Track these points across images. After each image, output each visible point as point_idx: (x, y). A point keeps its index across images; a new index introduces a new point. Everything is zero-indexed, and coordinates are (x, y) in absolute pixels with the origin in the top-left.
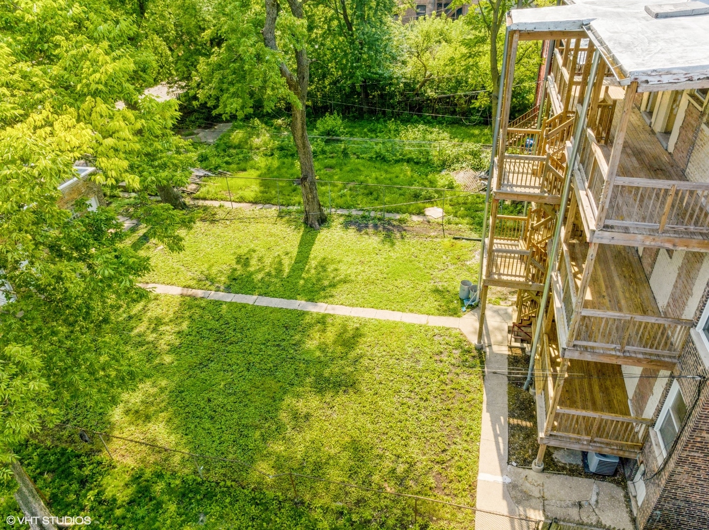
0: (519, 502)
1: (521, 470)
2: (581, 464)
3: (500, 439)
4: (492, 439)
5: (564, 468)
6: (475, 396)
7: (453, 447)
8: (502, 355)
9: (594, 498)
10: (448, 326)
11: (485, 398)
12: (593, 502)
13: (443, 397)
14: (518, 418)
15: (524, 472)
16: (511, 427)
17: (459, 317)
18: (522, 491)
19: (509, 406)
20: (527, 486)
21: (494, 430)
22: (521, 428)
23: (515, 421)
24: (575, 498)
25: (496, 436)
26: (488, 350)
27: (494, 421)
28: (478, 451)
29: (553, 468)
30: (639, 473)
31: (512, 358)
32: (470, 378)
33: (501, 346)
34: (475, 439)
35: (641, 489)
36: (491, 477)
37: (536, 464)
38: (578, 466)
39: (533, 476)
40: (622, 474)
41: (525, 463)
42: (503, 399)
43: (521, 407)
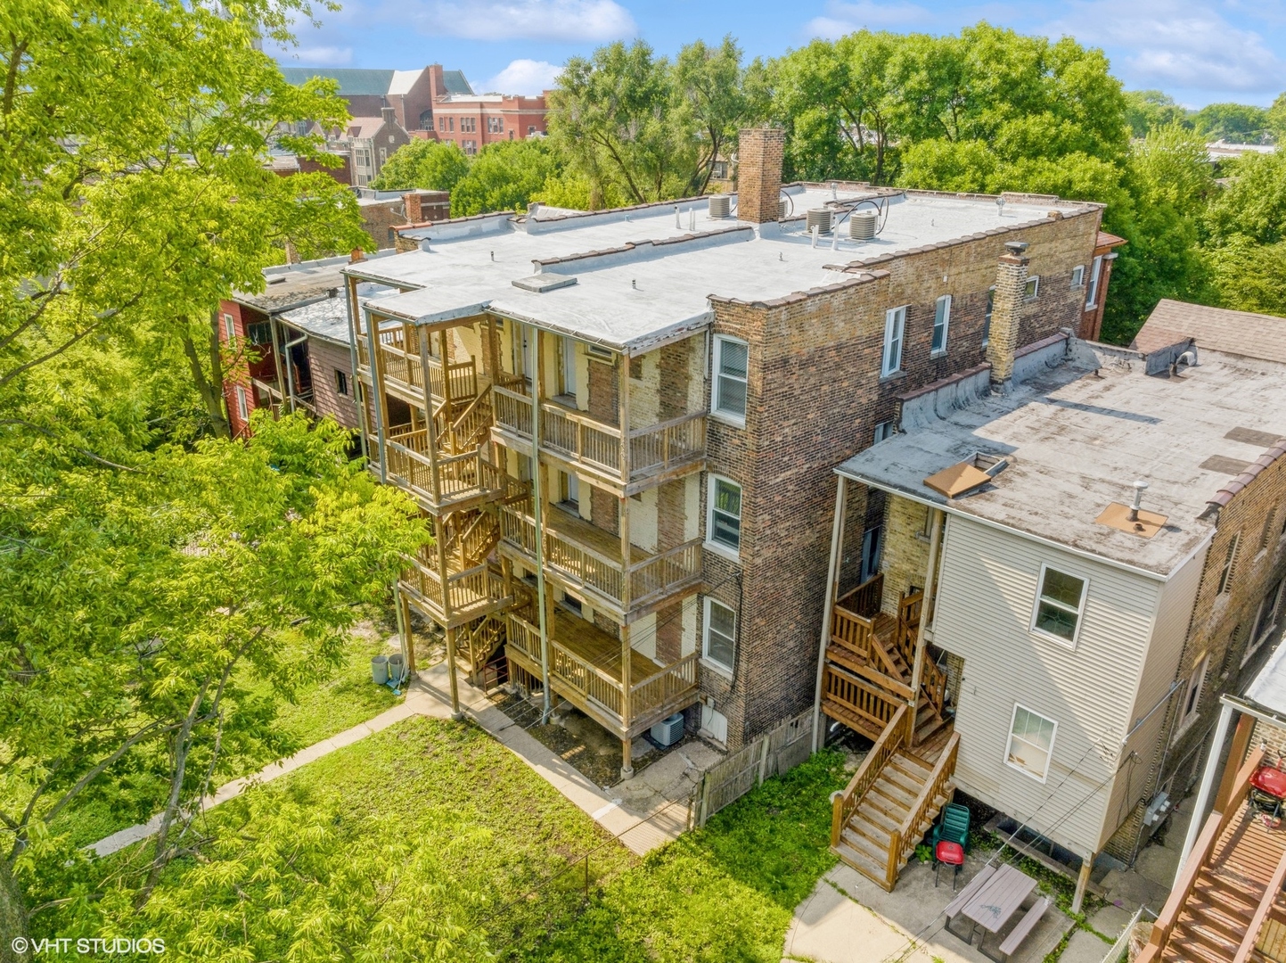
0: (645, 810)
1: (617, 787)
2: (652, 747)
3: (573, 776)
4: (568, 782)
5: (646, 761)
6: (509, 762)
7: (543, 815)
8: (489, 709)
9: (689, 763)
10: (400, 719)
11: (520, 756)
12: (691, 766)
13: (482, 782)
14: (567, 750)
15: (623, 786)
16: (571, 761)
17: (401, 702)
18: (638, 800)
19: (549, 747)
20: (637, 794)
21: (560, 774)
22: (580, 756)
23: (567, 755)
24: (678, 773)
25: (568, 777)
26: (469, 713)
27: (552, 767)
28: (568, 801)
29: (639, 766)
30: (707, 713)
31: (503, 706)
32: (485, 750)
33: (479, 703)
34: (553, 794)
35: (716, 724)
36: (603, 810)
37: (626, 771)
38: (653, 751)
39: (631, 784)
40: (688, 730)
41: (614, 780)
42: (537, 746)
43: (559, 741)
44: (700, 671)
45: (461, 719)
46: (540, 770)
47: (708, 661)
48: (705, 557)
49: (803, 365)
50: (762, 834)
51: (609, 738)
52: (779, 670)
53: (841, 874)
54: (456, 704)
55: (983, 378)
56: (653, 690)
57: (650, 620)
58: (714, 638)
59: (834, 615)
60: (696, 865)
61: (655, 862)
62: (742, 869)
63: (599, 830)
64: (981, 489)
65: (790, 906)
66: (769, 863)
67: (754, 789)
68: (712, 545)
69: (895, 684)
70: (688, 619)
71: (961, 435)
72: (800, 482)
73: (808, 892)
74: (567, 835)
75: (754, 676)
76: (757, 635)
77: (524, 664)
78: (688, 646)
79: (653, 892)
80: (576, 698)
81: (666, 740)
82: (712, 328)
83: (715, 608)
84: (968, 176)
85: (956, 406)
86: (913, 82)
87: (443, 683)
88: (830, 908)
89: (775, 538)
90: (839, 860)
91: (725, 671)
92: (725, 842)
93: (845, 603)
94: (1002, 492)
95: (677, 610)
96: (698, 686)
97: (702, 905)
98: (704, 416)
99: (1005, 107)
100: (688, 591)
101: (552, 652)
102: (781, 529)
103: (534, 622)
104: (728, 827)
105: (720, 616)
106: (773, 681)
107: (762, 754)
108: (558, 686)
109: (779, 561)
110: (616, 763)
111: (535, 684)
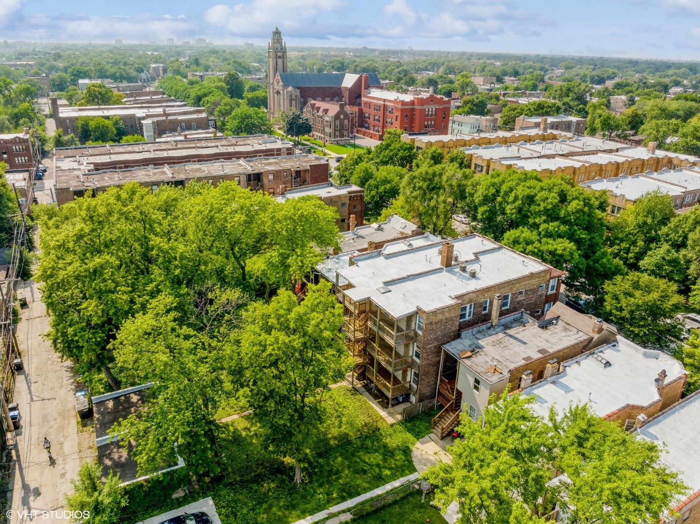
0: (392, 415)
2: (398, 402)
3: (378, 405)
5: (395, 404)
6: (363, 399)
8: (360, 387)
10: (339, 385)
15: (388, 409)
16: (378, 402)
18: (391, 413)
19: (373, 398)
20: (391, 411)
22: (380, 401)
23: (377, 400)
24: (402, 408)
25: (376, 405)
26: (355, 387)
27: (373, 403)
28: (376, 410)
29: (393, 405)
30: (411, 395)
31: (364, 386)
32: (359, 397)
33: (359, 385)
34: (373, 408)
35: (413, 399)
36: (383, 413)
37: (390, 406)
38: (396, 402)
39: (390, 409)
40: (406, 399)
41: (387, 407)
42: (371, 397)
43: (376, 397)
44: (410, 385)
45: (353, 388)
46: (370, 403)
47: (412, 383)
48: (413, 360)
49: (436, 323)
50: (417, 424)
51: (387, 398)
52: (429, 388)
53: (432, 435)
54: (353, 384)
55: (489, 325)
56: (398, 388)
57: (401, 372)
58: (414, 379)
59: (441, 378)
60: (400, 428)
61: (392, 425)
62: (409, 430)
63: (381, 417)
64: (469, 357)
65: (418, 439)
66: (417, 430)
67: (418, 414)
68: (414, 358)
69: (451, 396)
70: (409, 373)
71: (475, 341)
72: (435, 347)
73: (424, 436)
74: (374, 417)
75: (422, 389)
76: (423, 380)
77: (370, 377)
78: (408, 379)
79: (391, 431)
80: (381, 387)
81: (401, 400)
82: (417, 313)
83: (415, 372)
84: (521, 246)
85: (479, 332)
86: (517, 204)
87: (350, 379)
88: (427, 442)
89: (428, 359)
90: (432, 432)
91: (415, 386)
92: (409, 425)
93: (444, 376)
94: (472, 359)
95: (407, 371)
96: (410, 389)
97: (400, 435)
98: (414, 330)
99: (544, 218)
100: (409, 367)
101: (376, 376)
102: (430, 357)
103: (373, 367)
104: (410, 421)
105: (415, 374)
106: (427, 391)
107: (421, 408)
108: (376, 384)
109: (429, 364)
110: (388, 404)
111: (372, 382)
